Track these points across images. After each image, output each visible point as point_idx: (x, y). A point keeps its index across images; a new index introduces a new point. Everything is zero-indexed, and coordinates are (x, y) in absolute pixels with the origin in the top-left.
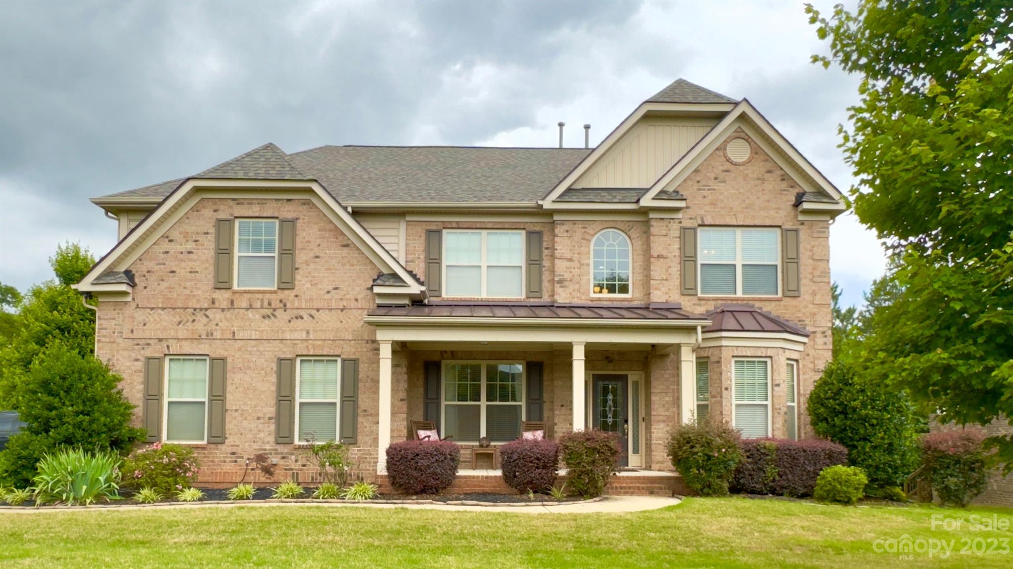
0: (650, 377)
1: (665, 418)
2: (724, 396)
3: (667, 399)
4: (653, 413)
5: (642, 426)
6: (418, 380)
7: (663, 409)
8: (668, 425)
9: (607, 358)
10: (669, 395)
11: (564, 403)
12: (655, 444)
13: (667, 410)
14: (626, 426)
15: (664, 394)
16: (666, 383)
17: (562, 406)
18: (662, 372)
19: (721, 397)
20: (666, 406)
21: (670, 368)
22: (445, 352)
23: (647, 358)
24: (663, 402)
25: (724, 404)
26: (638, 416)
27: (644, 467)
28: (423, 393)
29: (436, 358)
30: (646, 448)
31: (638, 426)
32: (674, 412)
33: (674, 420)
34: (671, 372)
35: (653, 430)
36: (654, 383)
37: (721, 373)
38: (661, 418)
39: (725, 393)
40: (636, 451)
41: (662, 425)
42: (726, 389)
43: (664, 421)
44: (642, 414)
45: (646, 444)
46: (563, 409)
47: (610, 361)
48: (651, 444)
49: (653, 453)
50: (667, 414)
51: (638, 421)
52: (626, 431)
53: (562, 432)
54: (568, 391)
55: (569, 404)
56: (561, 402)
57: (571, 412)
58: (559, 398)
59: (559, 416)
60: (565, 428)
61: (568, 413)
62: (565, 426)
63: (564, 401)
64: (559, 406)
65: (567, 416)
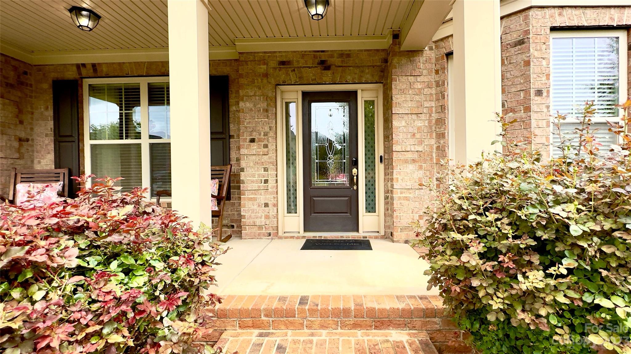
0: (391, 89)
1: (416, 156)
2: (534, 108)
3: (419, 124)
4: (395, 148)
5: (380, 168)
6: (47, 108)
7: (412, 141)
8: (421, 167)
9: (322, 62)
10: (423, 117)
11: (255, 135)
12: (400, 198)
13: (421, 142)
14: (355, 170)
15: (414, 117)
16: (417, 98)
17: (252, 141)
18: (412, 79)
19: (528, 109)
20: (418, 136)
21: (425, 72)
22: (84, 65)
23: (386, 61)
24: (411, 130)
25: (534, 123)
26: (373, 154)
27: (382, 233)
28: (52, 127)
29: (71, 74)
30: (386, 203)
31: (373, 170)
32: (431, 146)
33: (431, 159)
34: (426, 80)
35: (395, 176)
36: (397, 98)
37: (527, 63)
38: (409, 156)
39: (535, 101)
40: (371, 208)
41: (411, 167)
42: (539, 93)
43: (414, 161)
44: (379, 150)
45: (386, 198)
46: (254, 146)
47: (328, 68)
48: (392, 198)
49: (395, 214)
50: (420, 149)
51: (373, 162)
52: (355, 177)
53: (253, 182)
54: (262, 117)
55: (263, 137)
56: (251, 135)
57: (266, 150)
58: (248, 129)
59: (247, 157)
60: (256, 176)
61: (261, 153)
62: (257, 173)
63: (254, 133)
64: (246, 142)
65: (260, 156)
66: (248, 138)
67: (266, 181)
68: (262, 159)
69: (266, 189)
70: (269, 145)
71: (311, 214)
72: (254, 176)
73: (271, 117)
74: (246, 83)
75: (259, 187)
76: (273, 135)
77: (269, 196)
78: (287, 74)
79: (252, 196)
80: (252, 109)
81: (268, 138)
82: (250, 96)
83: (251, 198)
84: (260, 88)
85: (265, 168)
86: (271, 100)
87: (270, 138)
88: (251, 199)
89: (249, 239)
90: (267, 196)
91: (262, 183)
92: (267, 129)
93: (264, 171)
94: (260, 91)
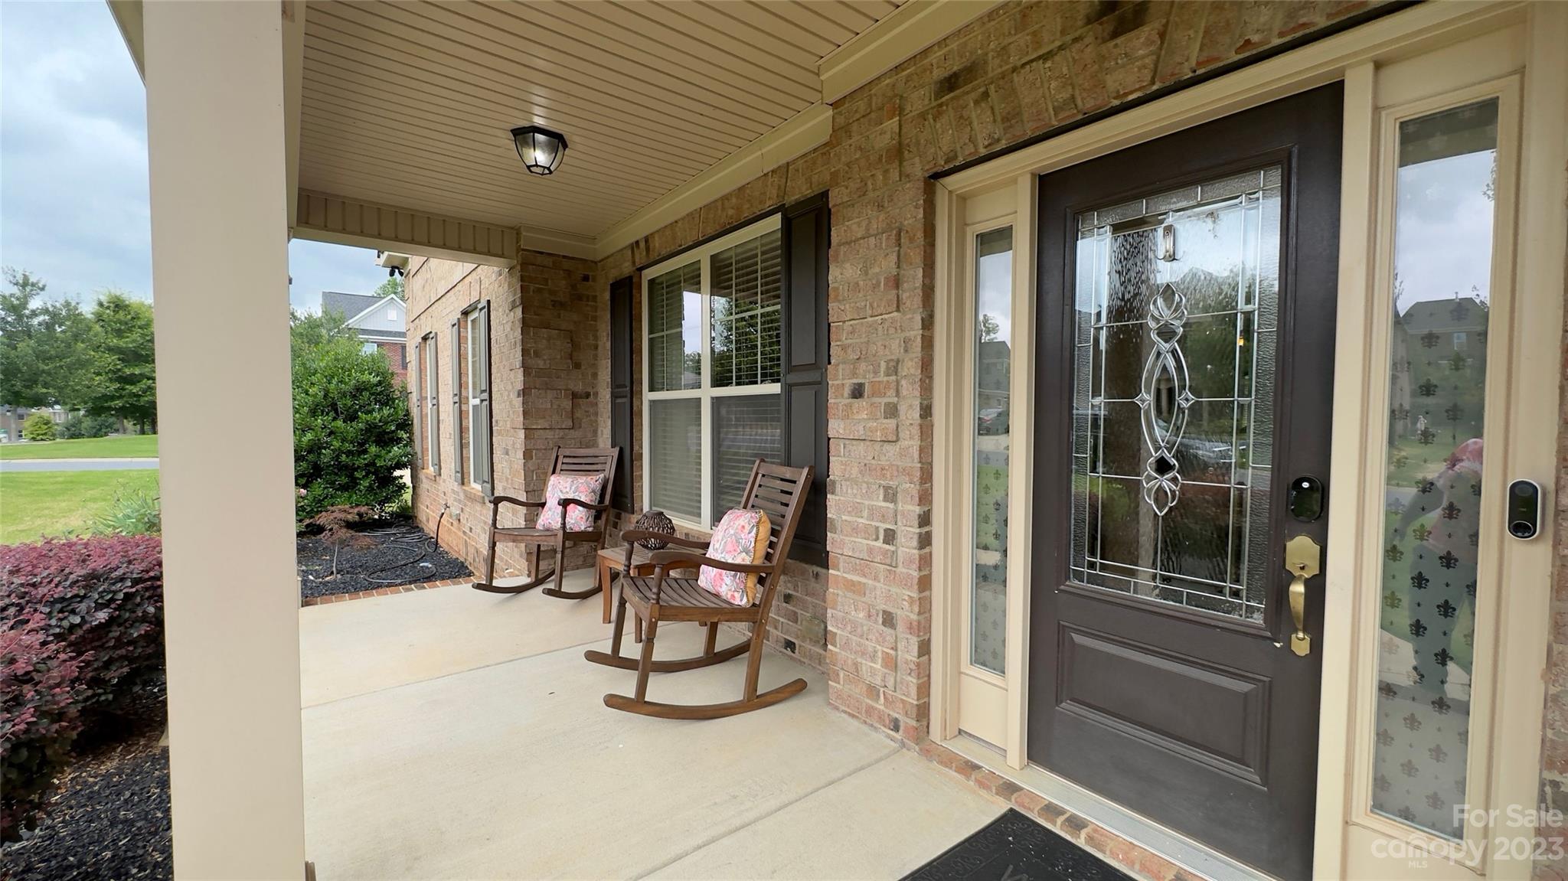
11: (865, 373)
14: (1300, 548)
46: (862, 409)
47: (1133, 22)
52: (1298, 588)
53: (855, 530)
54: (882, 310)
55: (886, 379)
56: (854, 374)
57: (891, 423)
58: (849, 351)
59: (844, 444)
60: (865, 513)
61: (878, 436)
62: (867, 503)
63: (863, 366)
64: (842, 396)
65: (877, 446)
66: (849, 383)
67: (890, 537)
68: (883, 458)
69: (888, 561)
70: (902, 408)
71: (1058, 702)
72: (857, 510)
73: (908, 304)
74: (846, 199)
75: (870, 550)
76: (912, 371)
77: (898, 591)
78: (963, 121)
79: (856, 578)
80: (857, 284)
81: (898, 382)
82: (858, 240)
83: (853, 583)
84: (880, 207)
85: (886, 489)
86: (912, 240)
87: (903, 382)
88: (851, 586)
89: (845, 712)
90: (894, 590)
91: (877, 539)
92: (896, 349)
93: (886, 499)
94: (882, 216)
